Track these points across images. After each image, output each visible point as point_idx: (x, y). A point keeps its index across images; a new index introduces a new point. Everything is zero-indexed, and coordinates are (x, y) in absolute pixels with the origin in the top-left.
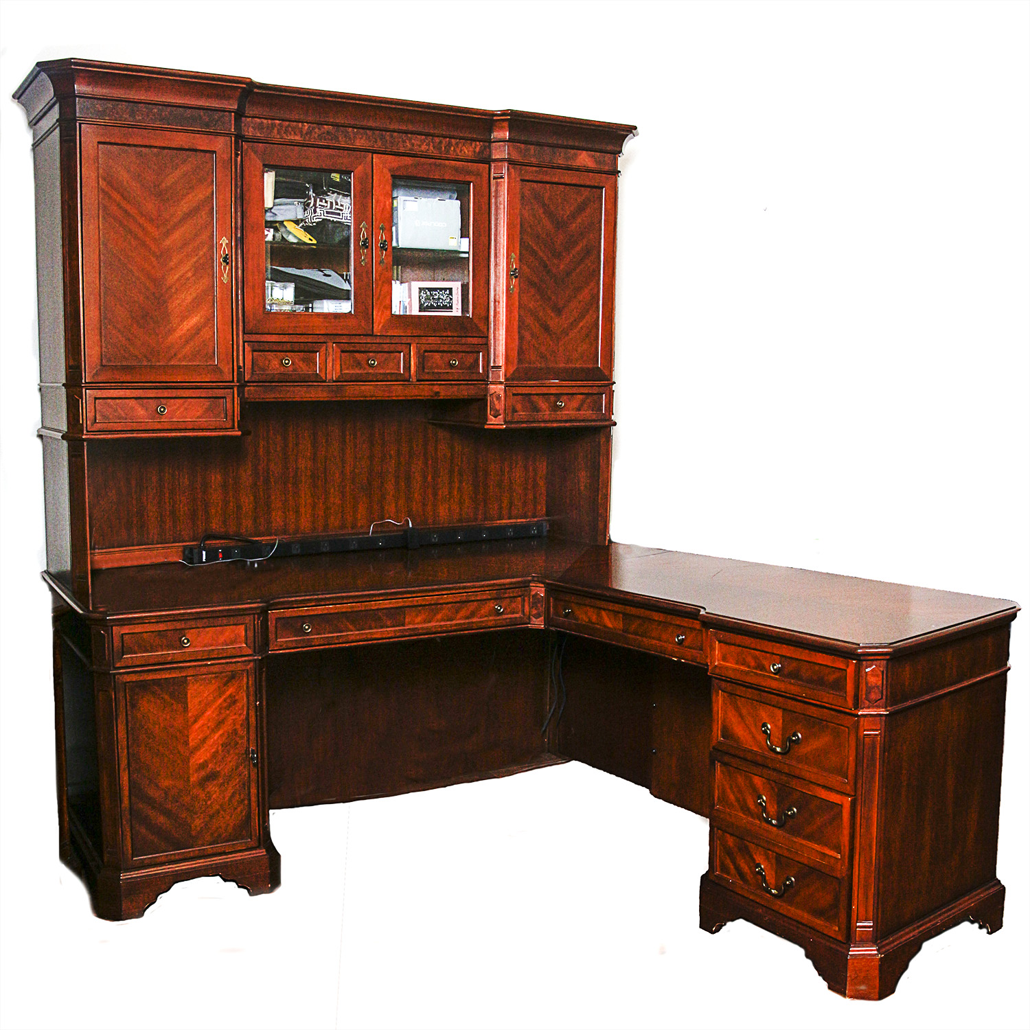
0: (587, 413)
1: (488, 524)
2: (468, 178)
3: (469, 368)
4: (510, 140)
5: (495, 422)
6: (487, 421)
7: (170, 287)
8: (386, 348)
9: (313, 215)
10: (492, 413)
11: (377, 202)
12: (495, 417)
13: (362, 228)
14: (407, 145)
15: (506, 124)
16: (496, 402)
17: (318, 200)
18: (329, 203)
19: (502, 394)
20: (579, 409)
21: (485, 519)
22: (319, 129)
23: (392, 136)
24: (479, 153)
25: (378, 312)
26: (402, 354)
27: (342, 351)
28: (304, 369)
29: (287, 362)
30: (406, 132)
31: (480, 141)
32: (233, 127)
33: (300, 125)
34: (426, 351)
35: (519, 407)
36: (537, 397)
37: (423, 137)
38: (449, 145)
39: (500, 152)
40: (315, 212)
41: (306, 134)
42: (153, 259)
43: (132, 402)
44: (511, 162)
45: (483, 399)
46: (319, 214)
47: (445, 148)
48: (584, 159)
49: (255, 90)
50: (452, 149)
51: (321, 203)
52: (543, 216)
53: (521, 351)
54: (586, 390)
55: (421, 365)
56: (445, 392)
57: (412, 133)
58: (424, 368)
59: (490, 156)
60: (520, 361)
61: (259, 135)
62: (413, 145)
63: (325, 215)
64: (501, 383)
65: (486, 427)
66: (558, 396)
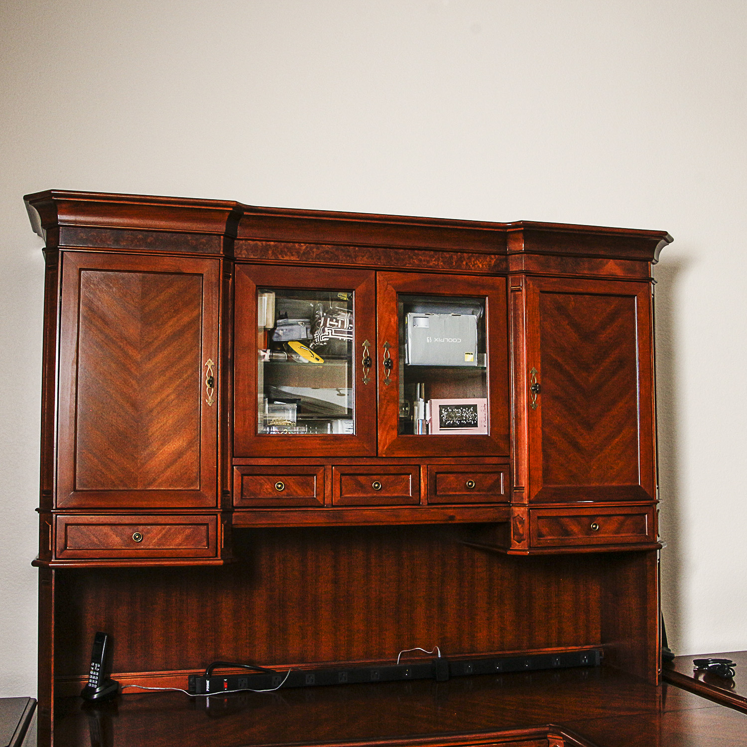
0: (627, 536)
1: (534, 652)
2: (483, 292)
3: (489, 490)
4: (526, 252)
5: (519, 547)
6: (511, 547)
7: (151, 411)
8: (392, 470)
9: (322, 334)
10: (516, 537)
11: (381, 319)
12: (519, 542)
13: (364, 346)
14: (414, 261)
15: (521, 236)
16: (519, 526)
17: (329, 319)
18: (340, 322)
19: (525, 518)
20: (617, 532)
21: (532, 647)
22: (318, 248)
23: (396, 253)
24: (495, 266)
25: (383, 433)
26: (410, 476)
27: (342, 474)
28: (299, 492)
29: (279, 486)
30: (412, 249)
31: (494, 254)
32: (222, 249)
33: (297, 245)
34: (437, 473)
35: (545, 530)
36: (567, 520)
37: (432, 253)
38: (460, 260)
39: (518, 265)
40: (324, 331)
41: (304, 253)
42: (134, 382)
43: (106, 529)
44: (528, 274)
45: (505, 523)
46: (327, 334)
47: (456, 263)
48: (612, 267)
49: (245, 213)
50: (464, 263)
51: (331, 323)
52: (568, 327)
53: (546, 471)
54: (625, 511)
55: (433, 487)
56: (462, 516)
57: (419, 249)
58: (436, 491)
59: (507, 268)
60: (545, 481)
61: (252, 257)
62: (420, 260)
63: (333, 334)
64: (524, 505)
65: (509, 553)
66: (592, 518)
